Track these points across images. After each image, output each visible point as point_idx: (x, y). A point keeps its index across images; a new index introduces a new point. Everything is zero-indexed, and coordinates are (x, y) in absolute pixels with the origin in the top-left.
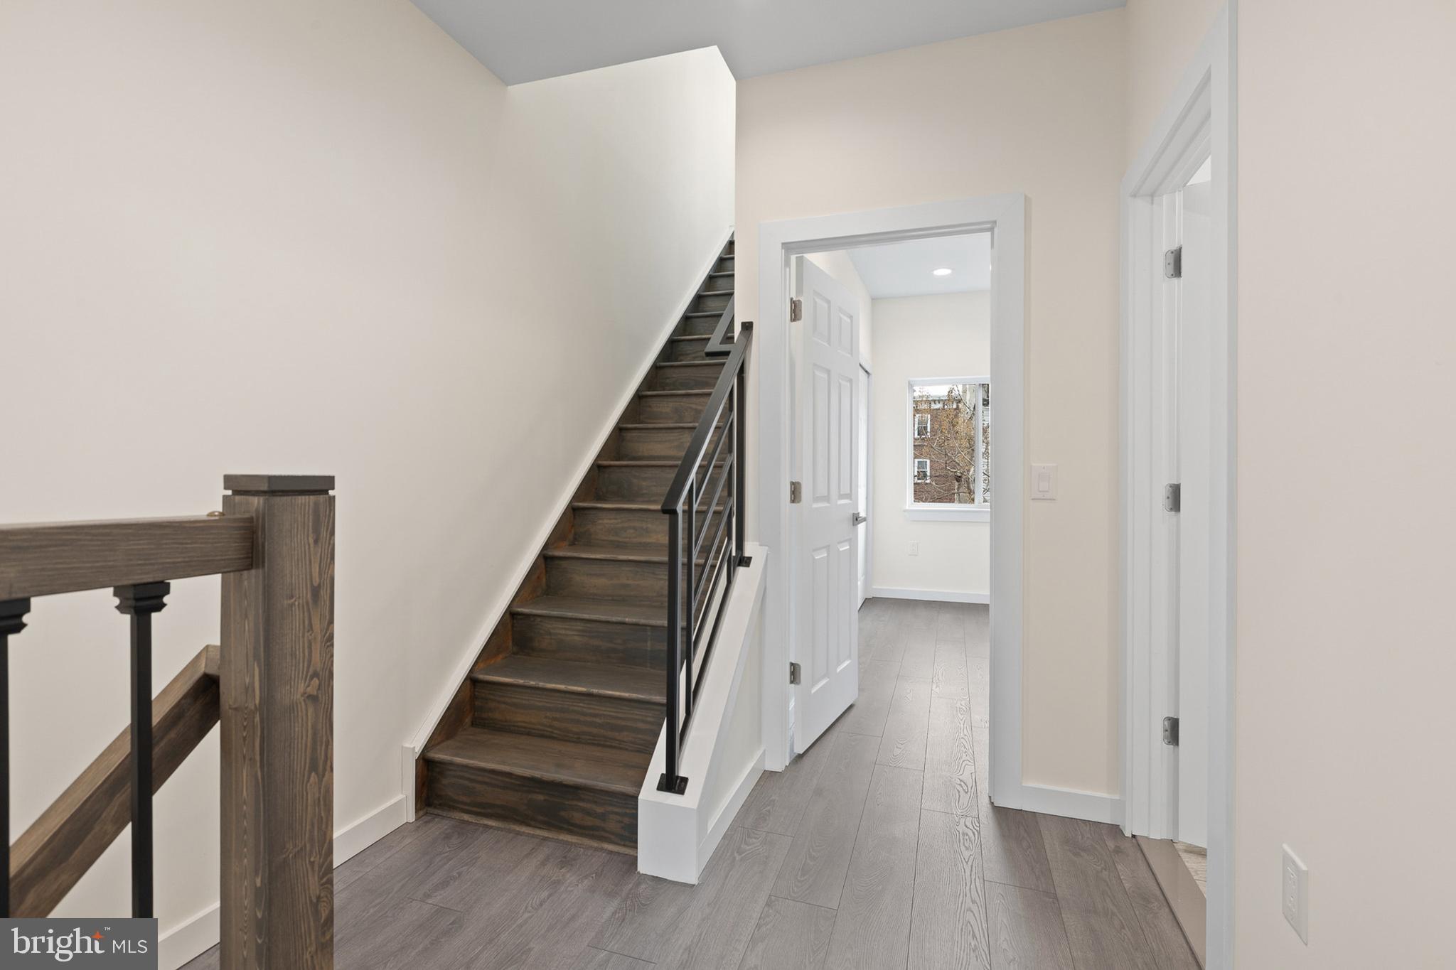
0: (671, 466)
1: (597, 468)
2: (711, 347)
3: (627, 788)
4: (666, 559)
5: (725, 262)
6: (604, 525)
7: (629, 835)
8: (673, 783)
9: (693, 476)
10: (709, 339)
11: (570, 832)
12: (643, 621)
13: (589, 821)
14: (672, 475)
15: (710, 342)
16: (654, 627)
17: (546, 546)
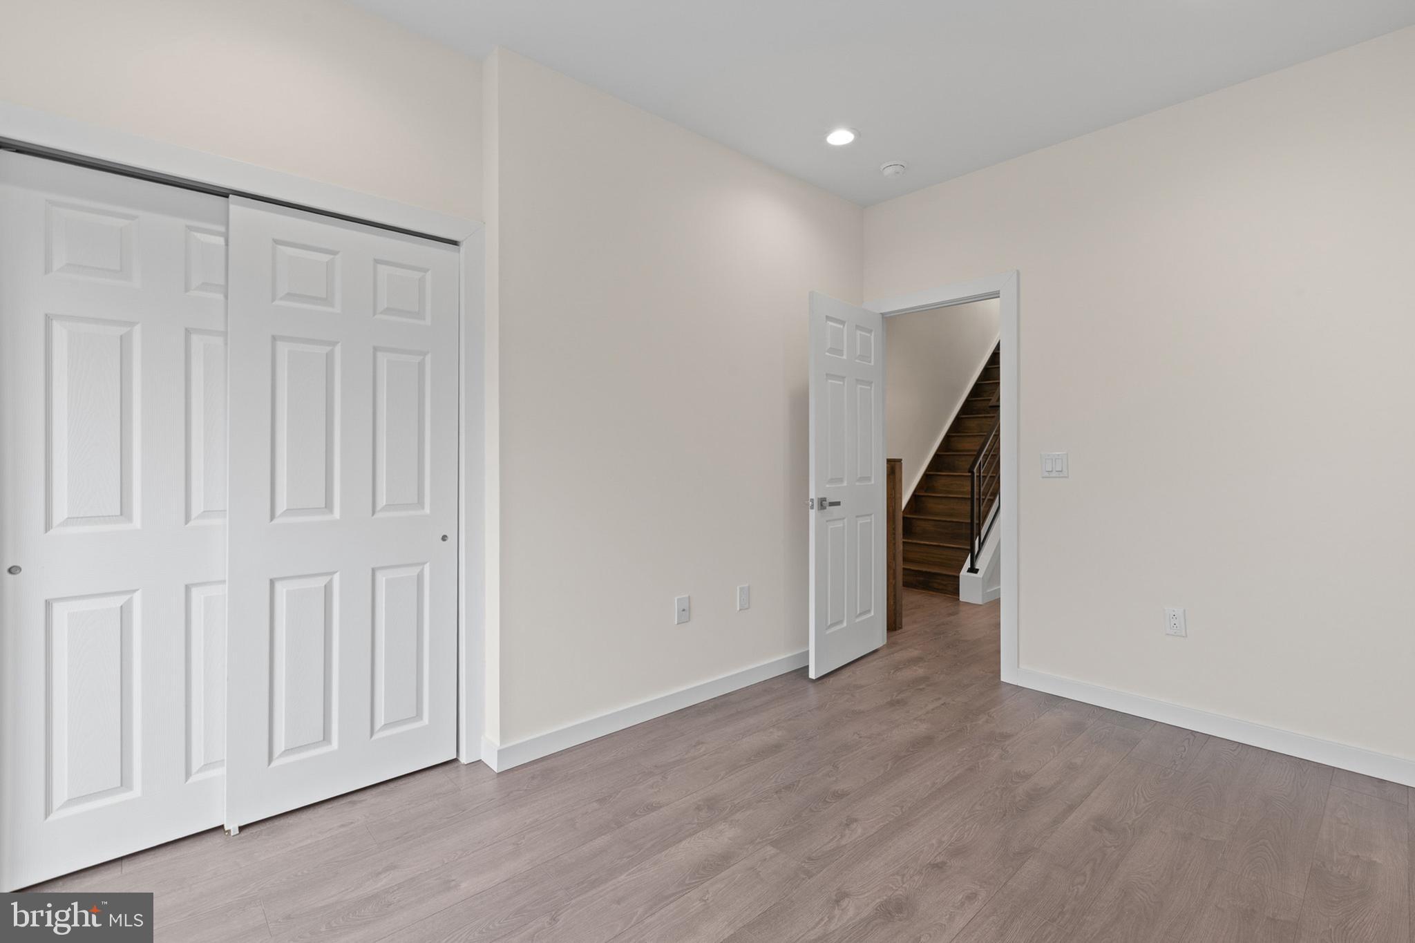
0: (972, 455)
1: (936, 456)
2: (991, 404)
3: (956, 574)
4: (970, 496)
5: (995, 358)
6: (941, 482)
7: (956, 591)
8: (973, 570)
9: (981, 458)
10: (991, 399)
11: (934, 591)
12: (961, 521)
13: (941, 587)
14: (972, 459)
15: (991, 401)
16: (966, 523)
17: (915, 491)
